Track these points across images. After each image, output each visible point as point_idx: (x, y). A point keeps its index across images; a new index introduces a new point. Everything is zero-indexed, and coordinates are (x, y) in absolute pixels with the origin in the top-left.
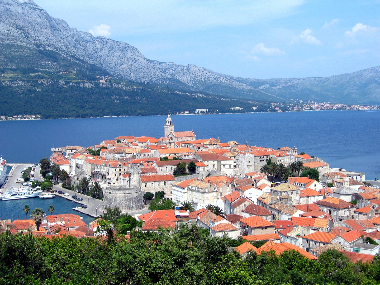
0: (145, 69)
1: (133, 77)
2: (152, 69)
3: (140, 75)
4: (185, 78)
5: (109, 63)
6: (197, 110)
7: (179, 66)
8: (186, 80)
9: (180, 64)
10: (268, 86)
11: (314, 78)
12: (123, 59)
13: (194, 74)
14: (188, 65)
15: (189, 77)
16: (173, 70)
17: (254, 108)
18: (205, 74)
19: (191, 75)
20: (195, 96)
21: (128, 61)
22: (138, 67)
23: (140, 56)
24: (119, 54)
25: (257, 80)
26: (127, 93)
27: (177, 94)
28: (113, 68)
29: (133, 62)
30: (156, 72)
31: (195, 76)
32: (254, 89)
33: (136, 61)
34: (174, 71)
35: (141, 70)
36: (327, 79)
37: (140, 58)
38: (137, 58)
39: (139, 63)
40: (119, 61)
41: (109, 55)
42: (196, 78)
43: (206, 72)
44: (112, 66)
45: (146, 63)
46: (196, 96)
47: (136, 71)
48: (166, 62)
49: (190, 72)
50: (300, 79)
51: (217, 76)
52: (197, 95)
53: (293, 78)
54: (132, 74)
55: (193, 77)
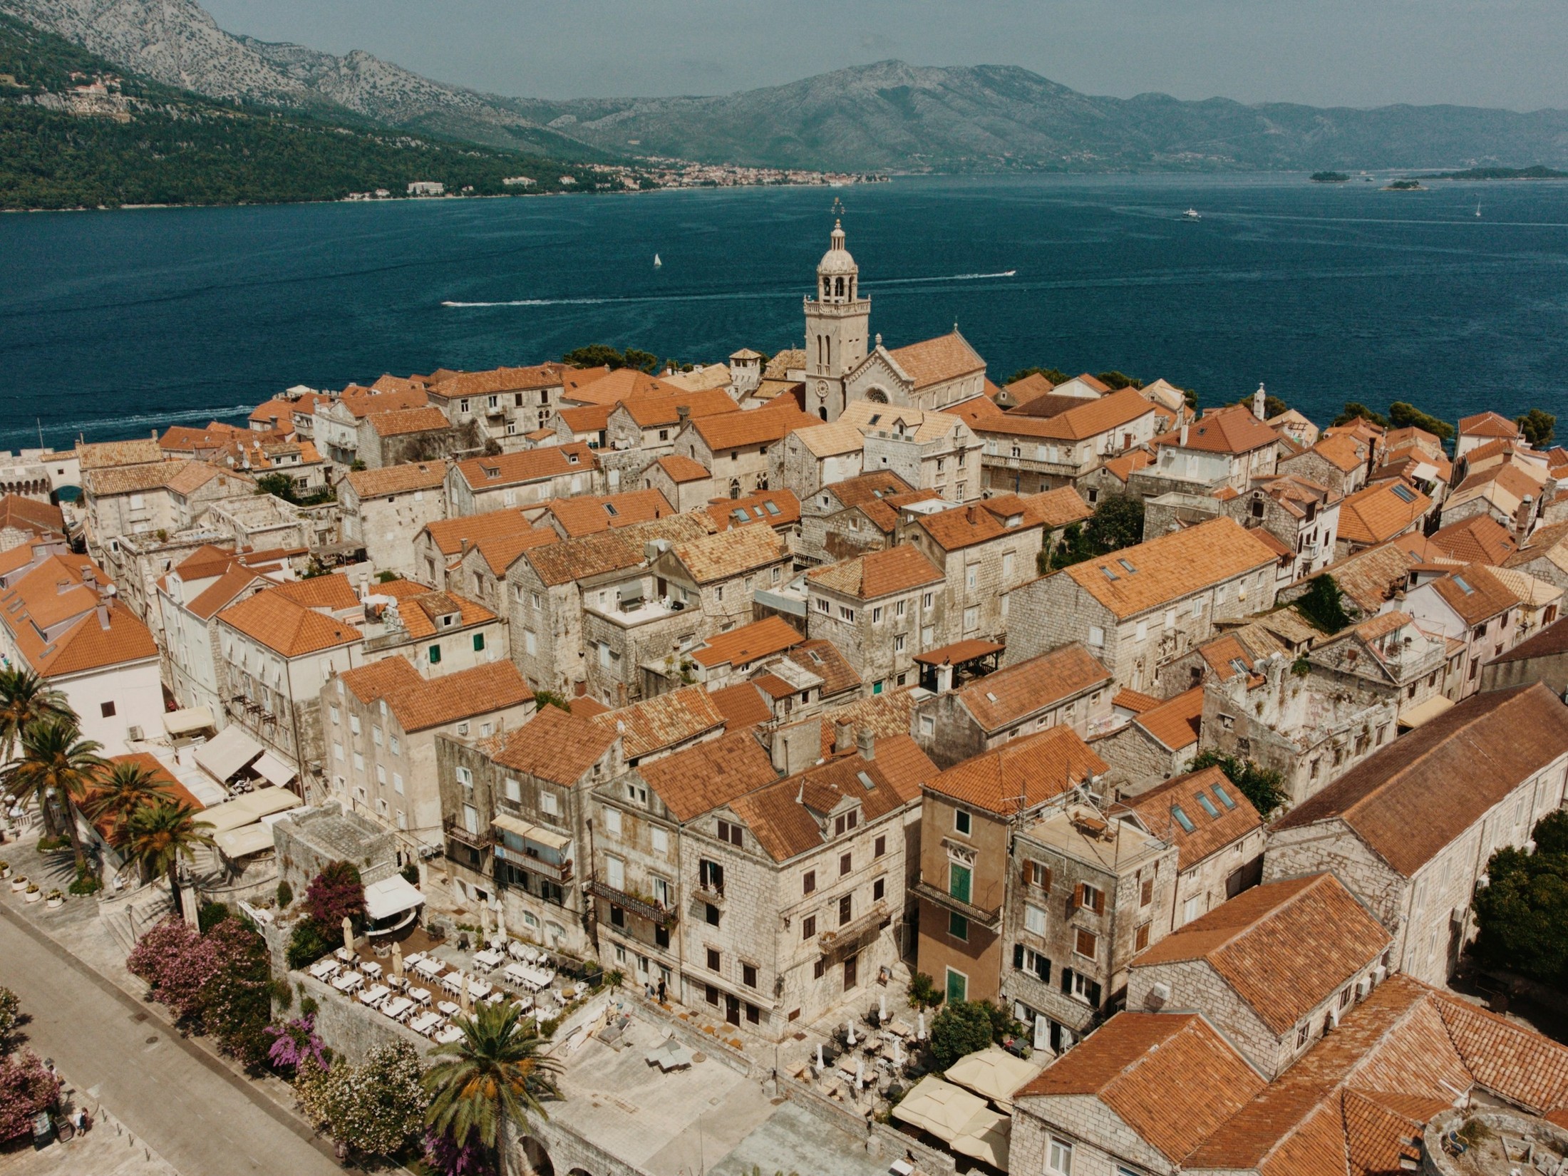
0: (224, 60)
1: (188, 83)
2: (246, 63)
3: (211, 77)
4: (346, 94)
5: (105, 35)
6: (411, 186)
7: (320, 55)
8: (348, 97)
9: (324, 51)
10: (574, 118)
11: (689, 98)
12: (150, 26)
13: (371, 80)
14: (351, 54)
15: (358, 89)
16: (303, 67)
17: (566, 180)
18: (401, 82)
19: (363, 83)
20: (394, 143)
21: (165, 31)
22: (202, 55)
23: (200, 18)
24: (132, 9)
25: (542, 101)
26: (187, 131)
27: (342, 139)
28: (123, 53)
29: (183, 38)
30: (257, 72)
31: (374, 87)
32: (539, 127)
33: (193, 34)
34: (309, 71)
35: (211, 62)
36: (722, 103)
37: (201, 26)
38: (195, 26)
39: (203, 42)
40: (137, 32)
41: (99, 10)
42: (377, 93)
43: (403, 75)
44: (116, 47)
45: (224, 43)
46: (399, 144)
47: (195, 67)
48: (280, 45)
49: (358, 76)
50: (654, 101)
51: (435, 88)
52: (402, 142)
53: (635, 99)
54: (184, 75)
55: (367, 88)
